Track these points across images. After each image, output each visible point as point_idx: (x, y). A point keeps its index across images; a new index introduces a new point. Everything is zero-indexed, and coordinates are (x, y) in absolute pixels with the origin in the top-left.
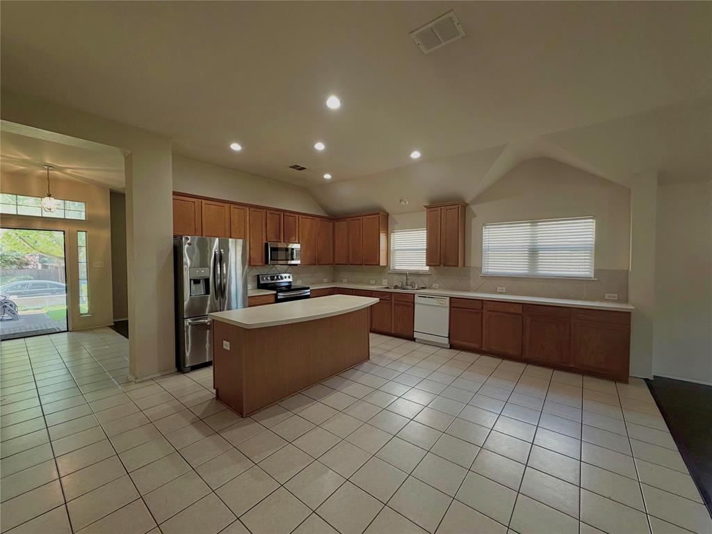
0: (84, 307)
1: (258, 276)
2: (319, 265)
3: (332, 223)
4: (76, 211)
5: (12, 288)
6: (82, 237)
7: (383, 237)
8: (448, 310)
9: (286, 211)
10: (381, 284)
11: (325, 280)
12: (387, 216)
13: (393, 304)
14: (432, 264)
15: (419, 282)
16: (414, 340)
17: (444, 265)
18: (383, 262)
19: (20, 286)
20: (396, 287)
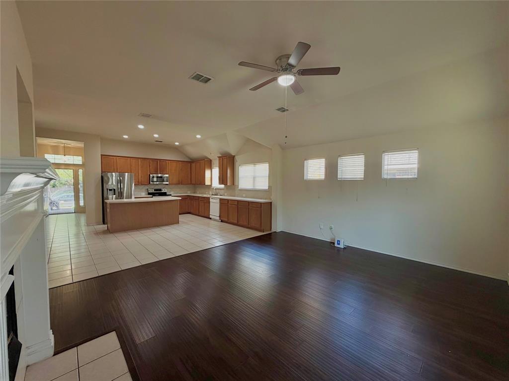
0: (82, 203)
1: (148, 189)
2: (182, 184)
4: (78, 160)
5: (62, 198)
6: (81, 171)
7: (208, 171)
8: (219, 204)
9: (160, 160)
11: (189, 192)
12: (210, 160)
15: (221, 193)
16: (211, 218)
18: (207, 183)
19: (66, 197)
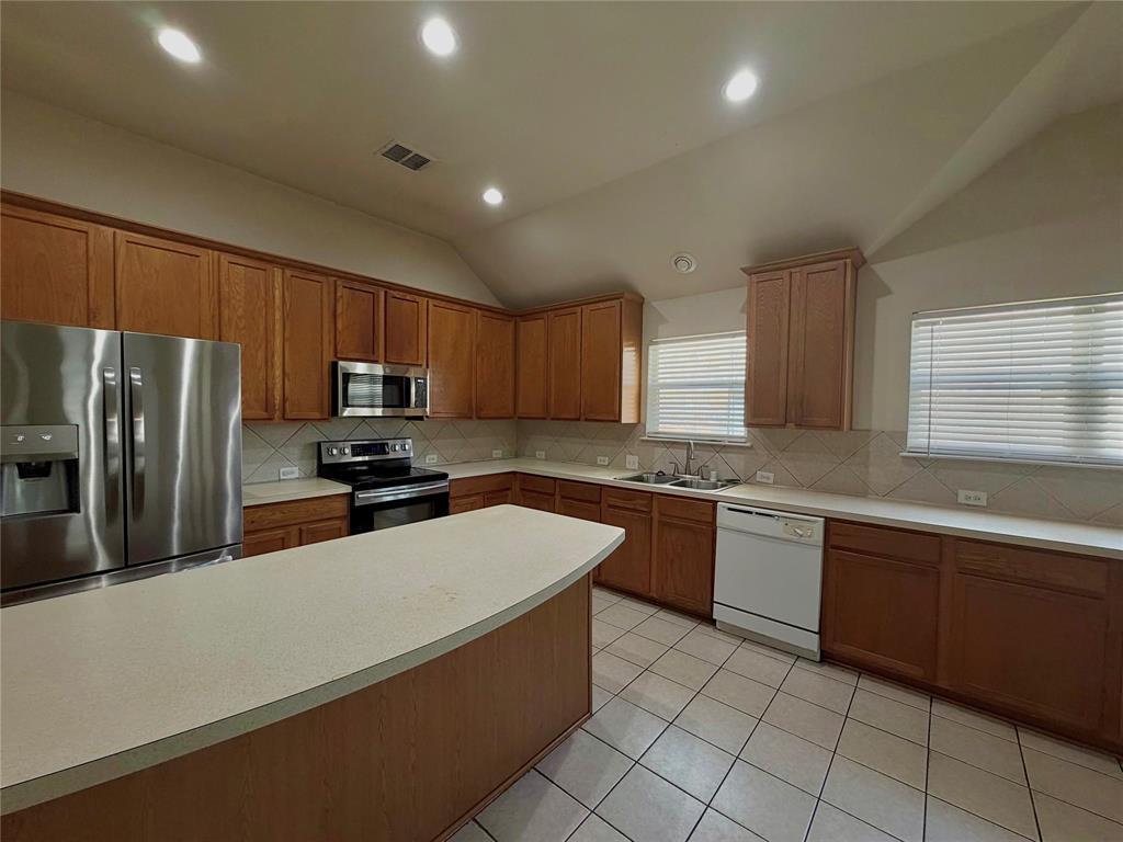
1: (319, 444)
2: (479, 418)
3: (512, 325)
7: (629, 356)
8: (819, 553)
9: (392, 287)
10: (623, 468)
11: (497, 453)
12: (638, 303)
13: (655, 525)
14: (762, 421)
15: (719, 466)
16: (713, 622)
17: (799, 426)
18: (628, 416)
20: (661, 477)
